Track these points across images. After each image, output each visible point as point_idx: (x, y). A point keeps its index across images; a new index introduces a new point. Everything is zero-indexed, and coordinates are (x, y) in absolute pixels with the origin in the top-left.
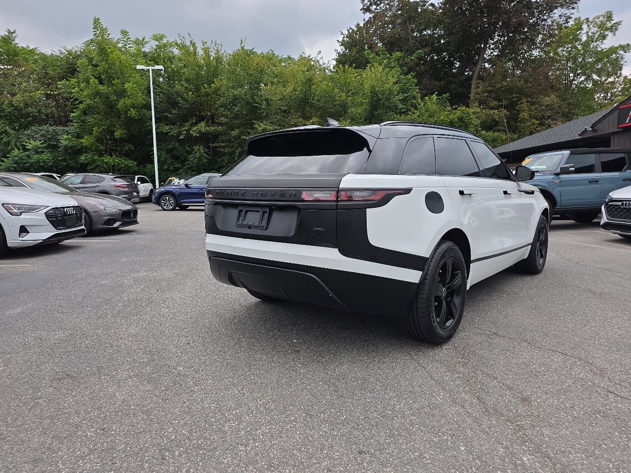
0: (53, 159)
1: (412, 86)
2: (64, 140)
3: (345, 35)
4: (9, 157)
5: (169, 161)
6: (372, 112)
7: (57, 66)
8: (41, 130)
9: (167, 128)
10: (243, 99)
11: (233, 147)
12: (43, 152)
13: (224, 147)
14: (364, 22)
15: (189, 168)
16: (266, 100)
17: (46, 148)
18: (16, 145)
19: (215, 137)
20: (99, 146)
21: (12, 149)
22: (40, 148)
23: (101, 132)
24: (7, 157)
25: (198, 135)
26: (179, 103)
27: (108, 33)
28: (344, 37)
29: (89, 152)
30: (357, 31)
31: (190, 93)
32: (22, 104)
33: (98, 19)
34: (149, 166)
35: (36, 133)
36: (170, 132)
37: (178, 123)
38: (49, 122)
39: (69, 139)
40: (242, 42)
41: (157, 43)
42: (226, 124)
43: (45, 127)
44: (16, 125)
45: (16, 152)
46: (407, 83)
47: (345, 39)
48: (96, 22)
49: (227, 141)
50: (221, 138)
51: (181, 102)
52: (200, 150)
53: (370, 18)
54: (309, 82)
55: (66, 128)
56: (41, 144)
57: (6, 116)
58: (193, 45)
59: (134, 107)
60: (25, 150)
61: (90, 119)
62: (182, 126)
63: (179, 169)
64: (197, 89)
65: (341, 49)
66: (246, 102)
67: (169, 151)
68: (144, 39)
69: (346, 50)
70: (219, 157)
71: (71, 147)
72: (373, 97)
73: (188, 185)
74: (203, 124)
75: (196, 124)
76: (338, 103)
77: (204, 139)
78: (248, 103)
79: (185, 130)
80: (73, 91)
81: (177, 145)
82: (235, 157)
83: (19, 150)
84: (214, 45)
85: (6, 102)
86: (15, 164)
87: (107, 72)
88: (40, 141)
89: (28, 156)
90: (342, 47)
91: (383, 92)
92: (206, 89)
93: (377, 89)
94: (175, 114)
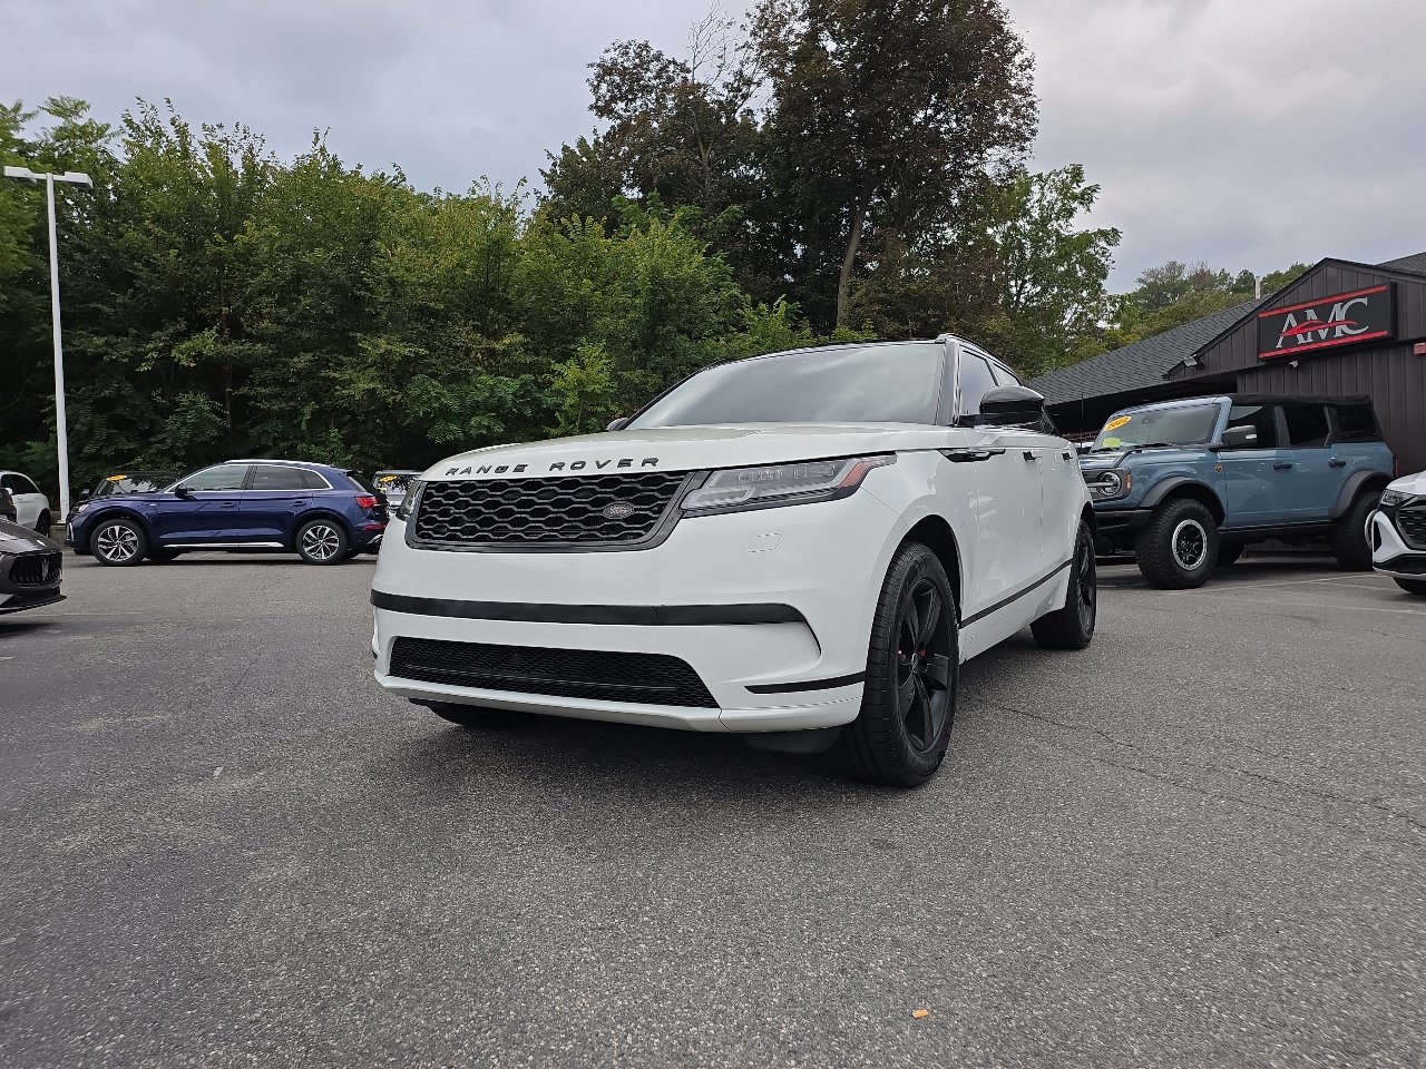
1: (723, 278)
3: (558, 161)
5: (102, 433)
6: (653, 328)
9: (99, 341)
10: (325, 278)
11: (292, 399)
13: (267, 398)
14: (596, 138)
15: (162, 453)
16: (391, 281)
19: (241, 371)
25: (192, 365)
26: (137, 277)
28: (554, 165)
30: (581, 155)
31: (173, 252)
34: (37, 446)
36: (107, 353)
37: (133, 331)
40: (317, 139)
41: (60, 122)
42: (275, 338)
47: (558, 168)
49: (276, 382)
50: (259, 374)
51: (145, 273)
52: (197, 402)
53: (613, 127)
54: (497, 248)
62: (141, 339)
63: (132, 454)
64: (192, 246)
65: (546, 191)
66: (332, 285)
67: (101, 406)
68: (17, 108)
69: (560, 193)
70: (252, 426)
72: (653, 292)
73: (185, 491)
74: (209, 335)
75: (185, 335)
76: (570, 301)
77: (210, 374)
78: (338, 288)
79: (155, 349)
81: (128, 389)
82: (300, 423)
84: (241, 135)
90: (550, 185)
91: (678, 284)
92: (220, 245)
93: (666, 274)
94: (124, 305)
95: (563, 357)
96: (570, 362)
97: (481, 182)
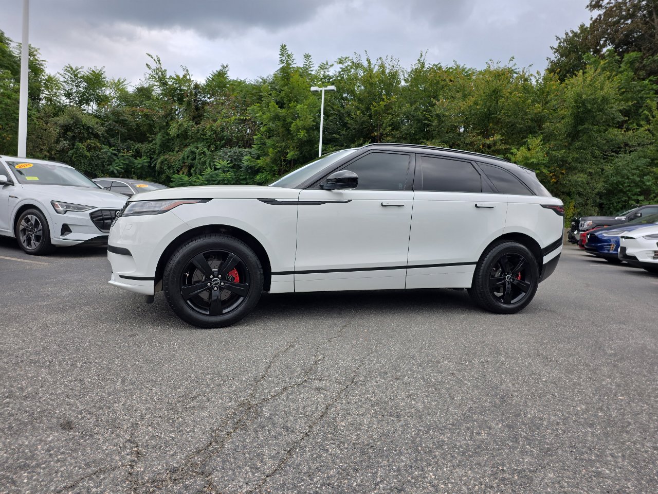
0: (236, 178)
1: (649, 93)
2: (246, 161)
3: (562, 40)
4: (203, 175)
6: (575, 127)
7: (252, 94)
8: (230, 152)
12: (229, 171)
14: (591, 22)
16: (438, 116)
17: (232, 167)
18: (210, 164)
20: (273, 167)
21: (207, 168)
22: (226, 167)
23: (276, 153)
24: (202, 175)
26: (347, 123)
27: (293, 58)
28: (560, 43)
29: (263, 172)
30: (580, 34)
31: (359, 112)
32: (219, 129)
33: (285, 46)
35: (226, 154)
37: (345, 144)
38: (239, 144)
39: (249, 159)
40: (422, 55)
41: (341, 66)
43: (234, 148)
44: (213, 148)
45: (209, 170)
46: (642, 91)
47: (562, 44)
48: (283, 48)
51: (349, 122)
53: (600, 15)
54: (496, 94)
55: (250, 150)
56: (228, 164)
57: (207, 139)
58: (369, 61)
59: (304, 128)
60: (216, 169)
61: (269, 142)
65: (554, 57)
66: (417, 120)
68: (327, 64)
69: (562, 56)
71: (251, 168)
72: (578, 107)
76: (530, 116)
78: (419, 121)
80: (257, 115)
83: (211, 168)
84: (389, 59)
85: (209, 126)
86: (207, 181)
87: (288, 96)
88: (227, 161)
89: (217, 175)
90: (556, 54)
91: (594, 101)
92: (375, 107)
93: (584, 96)
94: (343, 135)
95: (520, 144)
96: (523, 149)
97: (490, 62)
